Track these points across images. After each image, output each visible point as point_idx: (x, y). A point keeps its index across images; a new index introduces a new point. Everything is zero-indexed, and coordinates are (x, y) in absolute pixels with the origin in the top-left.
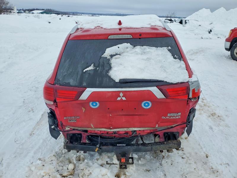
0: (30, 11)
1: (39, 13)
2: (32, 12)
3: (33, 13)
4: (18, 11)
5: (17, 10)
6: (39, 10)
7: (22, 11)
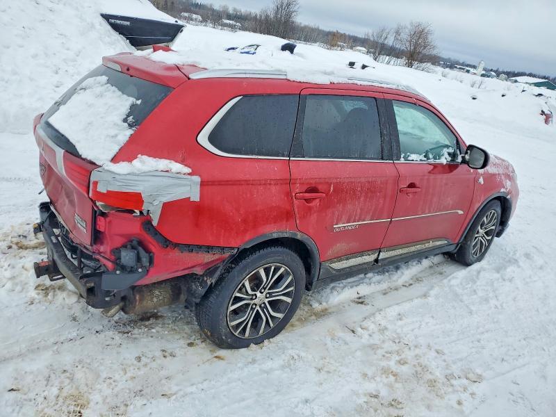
0: (511, 75)
1: (530, 84)
2: (514, 78)
3: (516, 81)
4: (484, 72)
5: (484, 69)
6: (534, 76)
7: (493, 73)
